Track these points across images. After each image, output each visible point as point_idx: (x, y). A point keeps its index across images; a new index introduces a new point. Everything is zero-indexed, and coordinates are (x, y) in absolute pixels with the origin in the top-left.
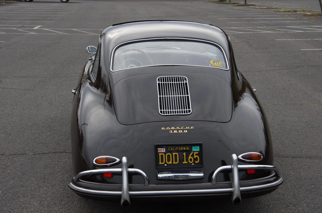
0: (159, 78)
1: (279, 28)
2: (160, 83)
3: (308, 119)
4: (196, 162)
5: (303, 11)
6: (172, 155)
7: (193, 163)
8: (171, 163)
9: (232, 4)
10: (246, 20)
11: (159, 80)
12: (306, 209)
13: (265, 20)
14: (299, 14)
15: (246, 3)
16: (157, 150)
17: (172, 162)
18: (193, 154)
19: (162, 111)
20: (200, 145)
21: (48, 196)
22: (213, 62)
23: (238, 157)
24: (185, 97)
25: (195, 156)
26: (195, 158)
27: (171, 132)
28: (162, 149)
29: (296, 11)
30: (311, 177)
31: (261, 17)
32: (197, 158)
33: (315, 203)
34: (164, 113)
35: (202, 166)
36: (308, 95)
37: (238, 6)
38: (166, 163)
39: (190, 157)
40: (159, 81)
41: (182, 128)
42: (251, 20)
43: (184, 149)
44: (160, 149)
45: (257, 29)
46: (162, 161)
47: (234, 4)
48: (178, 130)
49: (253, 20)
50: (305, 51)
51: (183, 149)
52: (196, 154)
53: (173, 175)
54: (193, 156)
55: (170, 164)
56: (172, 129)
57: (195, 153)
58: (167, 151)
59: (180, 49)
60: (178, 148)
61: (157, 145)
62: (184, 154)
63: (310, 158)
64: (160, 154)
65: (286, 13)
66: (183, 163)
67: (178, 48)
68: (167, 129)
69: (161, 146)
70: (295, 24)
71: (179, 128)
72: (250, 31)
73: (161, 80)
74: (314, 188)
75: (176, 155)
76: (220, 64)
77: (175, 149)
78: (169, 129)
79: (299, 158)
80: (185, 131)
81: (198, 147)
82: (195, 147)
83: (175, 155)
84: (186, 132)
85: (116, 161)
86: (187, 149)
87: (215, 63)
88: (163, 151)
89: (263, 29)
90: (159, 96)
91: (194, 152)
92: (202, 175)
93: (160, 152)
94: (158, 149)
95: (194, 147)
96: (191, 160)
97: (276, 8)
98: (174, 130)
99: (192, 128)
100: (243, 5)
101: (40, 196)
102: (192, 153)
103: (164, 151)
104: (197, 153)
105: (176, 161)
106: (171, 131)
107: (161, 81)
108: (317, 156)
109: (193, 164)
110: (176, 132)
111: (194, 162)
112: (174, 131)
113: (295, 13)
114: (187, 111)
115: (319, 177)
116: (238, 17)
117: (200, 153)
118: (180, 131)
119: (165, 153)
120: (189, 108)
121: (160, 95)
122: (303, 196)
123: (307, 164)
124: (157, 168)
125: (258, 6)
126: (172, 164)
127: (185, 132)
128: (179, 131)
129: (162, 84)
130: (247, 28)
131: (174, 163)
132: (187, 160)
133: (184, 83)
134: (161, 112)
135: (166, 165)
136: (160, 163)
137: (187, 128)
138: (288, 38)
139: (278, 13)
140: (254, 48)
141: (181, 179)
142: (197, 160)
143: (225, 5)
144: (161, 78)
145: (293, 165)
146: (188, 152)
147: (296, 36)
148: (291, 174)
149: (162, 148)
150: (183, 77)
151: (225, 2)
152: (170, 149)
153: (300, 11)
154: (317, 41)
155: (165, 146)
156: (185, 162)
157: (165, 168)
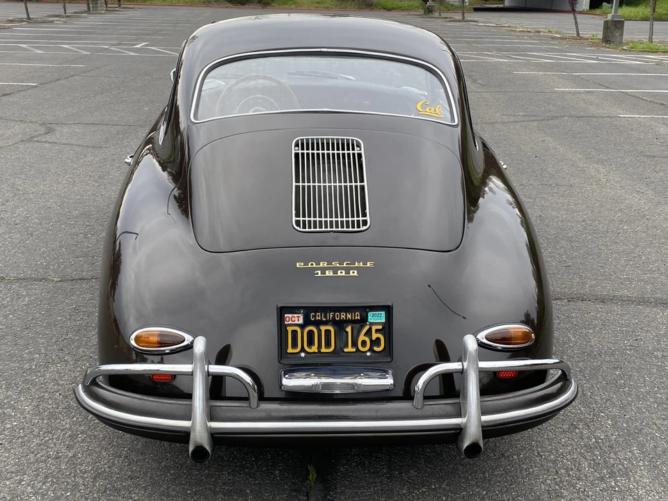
0: (298, 140)
1: (517, 55)
2: (300, 151)
3: (585, 215)
4: (376, 349)
5: (549, 31)
6: (319, 331)
7: (369, 350)
8: (317, 351)
9: (443, 18)
10: (466, 42)
11: (297, 145)
12: (612, 435)
13: (494, 43)
14: (544, 36)
15: (464, 18)
16: (281, 319)
17: (320, 346)
18: (370, 330)
19: (300, 221)
20: (388, 310)
21: (60, 388)
22: (422, 106)
23: (476, 337)
24: (356, 187)
25: (375, 336)
26: (374, 339)
27: (320, 275)
28: (295, 315)
29: (539, 32)
30: (611, 349)
31: (487, 38)
32: (378, 339)
33: (630, 418)
34: (304, 227)
35: (390, 360)
36: (579, 169)
37: (451, 21)
38: (303, 350)
39: (362, 337)
40: (297, 148)
41: (345, 265)
42: (473, 42)
43: (349, 316)
44: (290, 316)
45: (484, 55)
46: (295, 345)
47: (446, 18)
48: (335, 270)
49: (475, 42)
50: (562, 92)
51: (346, 316)
52: (377, 331)
53: (319, 383)
54: (369, 333)
55: (315, 353)
56: (321, 265)
57: (374, 328)
58: (307, 322)
59: (354, 79)
60: (334, 315)
61: (282, 308)
62: (349, 329)
63: (602, 302)
64: (290, 329)
65: (525, 34)
66: (346, 350)
67: (351, 78)
68: (310, 266)
69: (293, 310)
70: (541, 50)
71: (338, 265)
72: (473, 58)
73: (302, 144)
74: (621, 378)
75: (328, 332)
76: (437, 112)
77: (326, 317)
78: (314, 266)
79: (582, 301)
80: (351, 272)
81: (383, 313)
82: (374, 313)
83: (326, 331)
84: (356, 274)
85: (184, 341)
86: (356, 318)
87: (427, 110)
88: (296, 322)
89: (492, 56)
90: (294, 184)
91: (372, 324)
92: (388, 381)
93: (290, 322)
94: (286, 315)
95: (372, 313)
96: (364, 343)
97: (508, 27)
98: (325, 270)
99: (368, 265)
100: (460, 21)
101: (43, 386)
102: (367, 327)
103: (301, 321)
104: (380, 327)
105: (328, 345)
106: (319, 272)
107: (303, 149)
108: (614, 296)
109: (368, 354)
110: (332, 274)
111: (371, 350)
112: (327, 272)
113: (537, 34)
114: (358, 221)
115: (627, 349)
116: (453, 38)
117: (387, 329)
118: (341, 273)
119: (302, 326)
120: (364, 215)
121: (297, 181)
122: (602, 399)
123: (598, 315)
124: (282, 362)
125: (481, 22)
126: (319, 352)
127: (351, 274)
128: (339, 272)
129: (303, 154)
130: (467, 54)
131: (323, 350)
132: (354, 344)
133: (354, 154)
134: (298, 223)
135: (303, 355)
136: (290, 350)
137: (356, 265)
138: (532, 71)
139: (513, 33)
140: (481, 84)
141: (338, 392)
142: (379, 345)
143: (432, 19)
144: (302, 140)
145: (572, 317)
147: (544, 67)
148: (570, 340)
149: (295, 313)
150: (353, 140)
151: (432, 16)
152: (315, 316)
153: (545, 32)
154: (578, 76)
155: (307, 311)
156: (350, 349)
157: (303, 362)
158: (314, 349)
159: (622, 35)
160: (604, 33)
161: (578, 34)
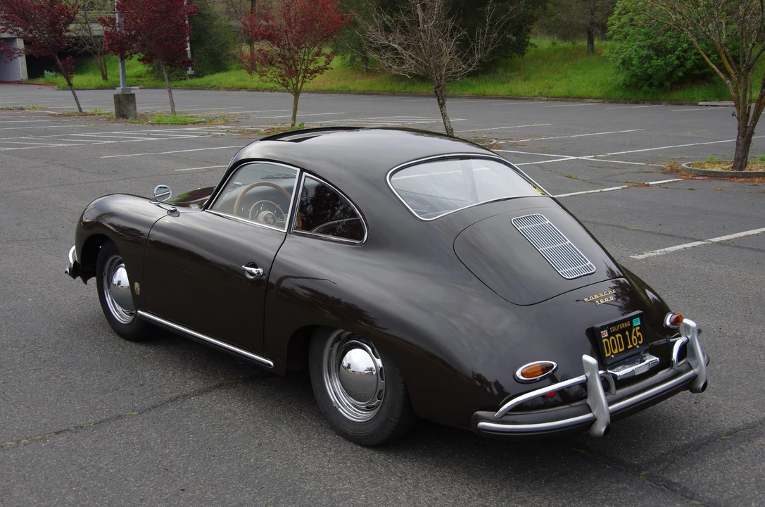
0: (513, 221)
2: (521, 228)
4: (640, 343)
6: (616, 338)
8: (618, 352)
11: (516, 224)
16: (599, 335)
17: (618, 349)
18: (635, 331)
19: (563, 272)
20: (640, 316)
24: (567, 245)
25: (638, 334)
26: (638, 336)
28: (604, 332)
32: (640, 336)
34: (568, 276)
35: (648, 347)
38: (612, 353)
39: (634, 337)
40: (517, 226)
41: (605, 294)
43: (626, 325)
44: (602, 332)
46: (608, 352)
48: (603, 298)
51: (624, 326)
52: (638, 331)
54: (635, 335)
56: (596, 297)
57: (637, 329)
58: (610, 334)
60: (619, 326)
62: (627, 333)
64: (604, 341)
68: (591, 299)
69: (602, 328)
71: (602, 295)
73: (518, 223)
75: (619, 337)
77: (616, 329)
78: (593, 298)
80: (610, 298)
81: (638, 319)
82: (635, 320)
84: (612, 299)
85: (553, 367)
86: (629, 325)
88: (605, 336)
91: (635, 327)
93: (603, 337)
94: (600, 333)
96: (635, 340)
98: (599, 299)
99: (614, 292)
103: (607, 335)
104: (639, 328)
105: (621, 347)
106: (597, 302)
107: (521, 226)
109: (638, 347)
110: (603, 301)
111: (638, 344)
112: (600, 301)
114: (588, 266)
117: (642, 328)
119: (609, 338)
120: (586, 261)
121: (538, 247)
124: (605, 363)
128: (605, 299)
129: (524, 229)
131: (620, 350)
132: (632, 344)
133: (547, 225)
134: (563, 274)
135: (614, 356)
136: (607, 356)
137: (610, 293)
142: (640, 340)
144: (515, 220)
146: (630, 329)
149: (604, 330)
152: (612, 330)
155: (608, 327)
156: (630, 346)
157: (614, 361)
158: (616, 351)
159: (135, 108)
160: (117, 108)
161: (80, 110)
